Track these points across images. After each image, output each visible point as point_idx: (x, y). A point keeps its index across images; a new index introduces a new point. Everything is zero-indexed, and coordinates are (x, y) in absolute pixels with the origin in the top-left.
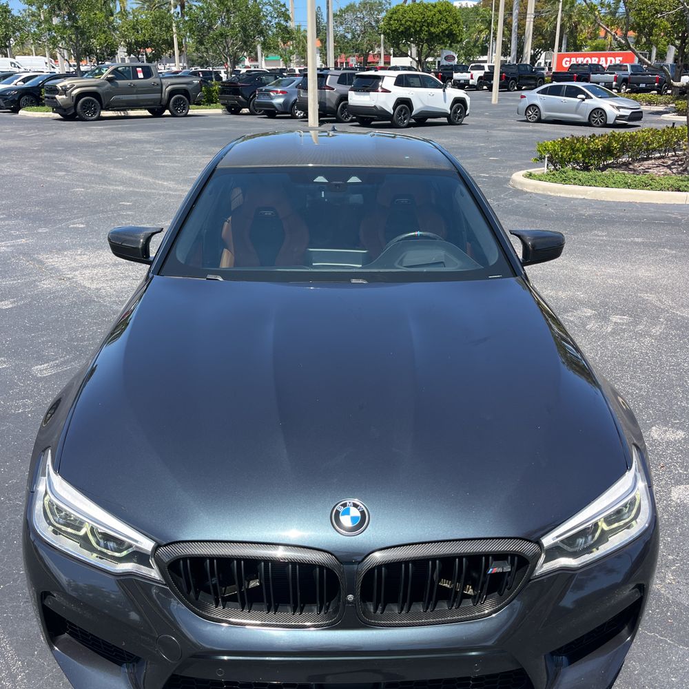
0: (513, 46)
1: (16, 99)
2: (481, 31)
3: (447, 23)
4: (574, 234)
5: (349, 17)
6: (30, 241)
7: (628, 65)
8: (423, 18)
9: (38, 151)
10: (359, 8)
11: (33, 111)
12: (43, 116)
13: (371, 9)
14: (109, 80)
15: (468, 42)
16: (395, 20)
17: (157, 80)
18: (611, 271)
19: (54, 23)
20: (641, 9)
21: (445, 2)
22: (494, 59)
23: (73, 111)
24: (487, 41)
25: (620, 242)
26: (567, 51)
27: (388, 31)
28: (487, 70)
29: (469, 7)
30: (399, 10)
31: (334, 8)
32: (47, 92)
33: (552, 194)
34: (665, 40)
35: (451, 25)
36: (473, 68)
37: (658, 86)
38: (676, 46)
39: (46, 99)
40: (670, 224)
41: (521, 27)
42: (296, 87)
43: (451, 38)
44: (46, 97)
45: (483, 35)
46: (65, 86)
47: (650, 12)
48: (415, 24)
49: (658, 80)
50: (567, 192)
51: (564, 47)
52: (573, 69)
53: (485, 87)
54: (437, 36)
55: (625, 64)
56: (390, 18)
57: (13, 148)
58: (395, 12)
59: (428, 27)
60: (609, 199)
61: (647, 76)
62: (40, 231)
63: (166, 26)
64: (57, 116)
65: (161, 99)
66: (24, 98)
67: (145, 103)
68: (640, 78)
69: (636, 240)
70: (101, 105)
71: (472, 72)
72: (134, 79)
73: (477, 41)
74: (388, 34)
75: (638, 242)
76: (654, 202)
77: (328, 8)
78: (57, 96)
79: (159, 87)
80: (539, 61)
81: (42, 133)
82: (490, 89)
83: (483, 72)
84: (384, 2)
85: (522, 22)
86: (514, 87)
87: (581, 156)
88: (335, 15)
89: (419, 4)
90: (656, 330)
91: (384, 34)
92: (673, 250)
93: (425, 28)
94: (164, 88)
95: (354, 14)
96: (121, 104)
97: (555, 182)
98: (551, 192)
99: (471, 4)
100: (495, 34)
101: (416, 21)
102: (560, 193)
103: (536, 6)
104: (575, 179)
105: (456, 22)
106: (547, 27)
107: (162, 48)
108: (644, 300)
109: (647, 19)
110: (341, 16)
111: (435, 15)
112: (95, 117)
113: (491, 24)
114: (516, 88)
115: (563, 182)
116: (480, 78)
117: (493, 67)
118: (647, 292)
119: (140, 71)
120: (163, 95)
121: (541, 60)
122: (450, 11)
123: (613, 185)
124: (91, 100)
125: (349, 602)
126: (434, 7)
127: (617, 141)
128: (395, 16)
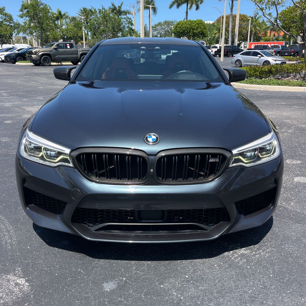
0: (230, 39)
1: (15, 58)
2: (216, 34)
3: (201, 28)
4: (255, 102)
5: (159, 27)
6: (20, 103)
7: (280, 46)
8: (191, 26)
9: (23, 76)
10: (163, 24)
11: (22, 62)
12: (26, 65)
13: (168, 24)
14: (55, 49)
15: (210, 38)
16: (178, 27)
17: (76, 49)
18: (271, 113)
19: (31, 25)
20: (285, 20)
21: (200, 20)
22: (222, 44)
23: (39, 62)
24: (219, 38)
25: (275, 104)
26: (253, 42)
27: (175, 32)
28: (218, 48)
29: (211, 23)
30: (180, 23)
31: (152, 24)
32: (28, 54)
33: (246, 88)
34: (296, 33)
35: (203, 30)
36: (213, 47)
37: (293, 54)
38: (301, 36)
39: (28, 57)
40: (297, 98)
41: (233, 32)
42: (136, 53)
43: (203, 35)
44: (27, 56)
45: (217, 35)
46: (36, 51)
47: (289, 21)
48: (187, 29)
49: (293, 52)
50: (253, 87)
51: (252, 40)
52: (256, 48)
53: (218, 56)
54: (196, 34)
55: (279, 45)
56: (177, 27)
57: (13, 74)
58: (178, 24)
59: (193, 30)
60: (271, 90)
61: (288, 50)
62: (24, 100)
63: (80, 27)
64: (32, 64)
65: (77, 57)
66: (18, 58)
67: (70, 59)
68: (285, 51)
69: (282, 103)
70: (51, 59)
71: (212, 49)
72: (66, 48)
73: (214, 37)
74: (176, 33)
75: (283, 104)
76: (291, 91)
77: (150, 25)
78: (33, 56)
79: (76, 52)
80: (241, 46)
81: (26, 70)
82: (220, 56)
83: (217, 49)
84: (174, 21)
85: (233, 30)
86: (230, 55)
87: (258, 73)
88: (153, 27)
89: (189, 21)
90: (290, 131)
91: (174, 33)
92: (298, 106)
93: (191, 31)
94: (78, 52)
95: (161, 27)
96: (60, 59)
97: (247, 84)
98: (245, 87)
99: (211, 22)
100: (222, 34)
101: (187, 28)
102: (249, 88)
103: (239, 23)
104: (256, 82)
105: (205, 28)
106: (244, 31)
107: (78, 40)
108: (285, 122)
109: (287, 24)
110: (156, 27)
111: (195, 25)
112: (48, 64)
113: (220, 30)
114: (231, 56)
115: (251, 83)
116: (216, 52)
117: (221, 47)
118: (286, 120)
119: (68, 45)
120: (78, 55)
121: (242, 45)
122: (202, 23)
123: (272, 84)
124: (46, 57)
125: (151, 173)
126: (195, 22)
127: (274, 68)
128: (178, 26)
